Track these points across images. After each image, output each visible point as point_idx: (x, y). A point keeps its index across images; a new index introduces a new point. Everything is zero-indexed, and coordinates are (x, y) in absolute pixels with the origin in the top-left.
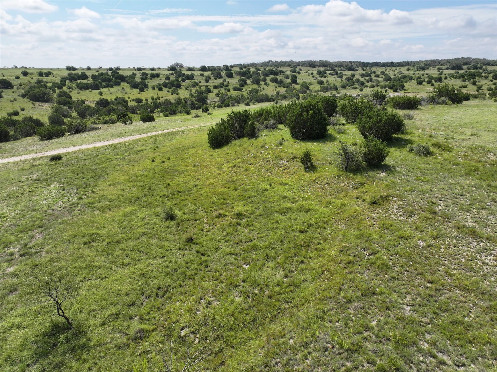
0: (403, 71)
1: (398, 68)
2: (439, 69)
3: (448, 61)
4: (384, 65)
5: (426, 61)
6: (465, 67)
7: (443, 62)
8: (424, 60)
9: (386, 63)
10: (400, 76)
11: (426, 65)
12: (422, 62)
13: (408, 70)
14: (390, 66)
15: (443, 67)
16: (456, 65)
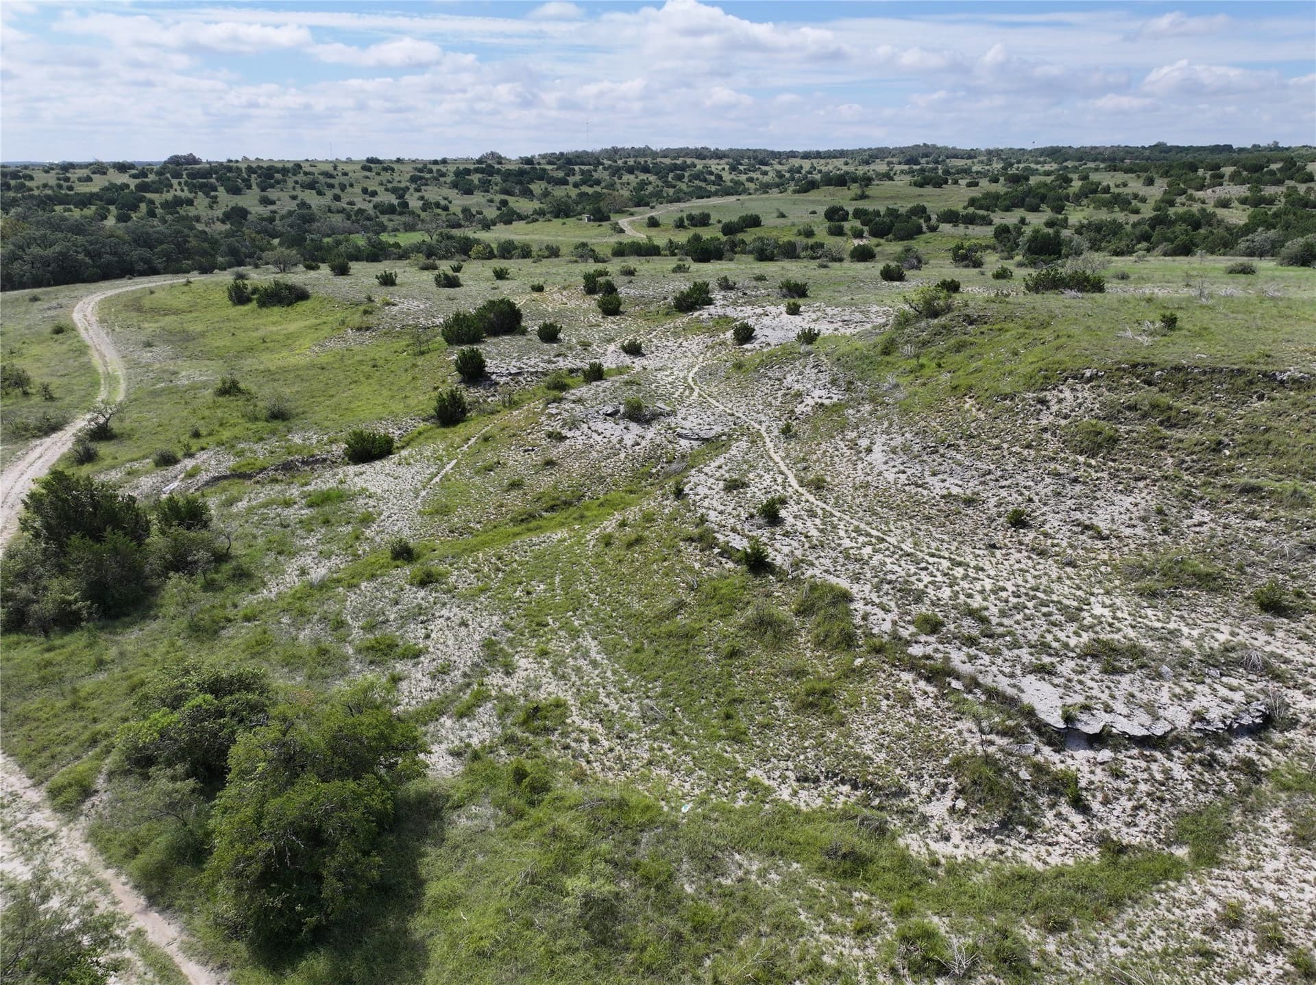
0: (840, 166)
1: (830, 160)
2: (889, 163)
3: (902, 151)
4: (807, 156)
5: (870, 149)
6: (923, 161)
7: (894, 152)
10: (838, 172)
11: (871, 156)
13: (846, 164)
15: (894, 160)
16: (911, 156)
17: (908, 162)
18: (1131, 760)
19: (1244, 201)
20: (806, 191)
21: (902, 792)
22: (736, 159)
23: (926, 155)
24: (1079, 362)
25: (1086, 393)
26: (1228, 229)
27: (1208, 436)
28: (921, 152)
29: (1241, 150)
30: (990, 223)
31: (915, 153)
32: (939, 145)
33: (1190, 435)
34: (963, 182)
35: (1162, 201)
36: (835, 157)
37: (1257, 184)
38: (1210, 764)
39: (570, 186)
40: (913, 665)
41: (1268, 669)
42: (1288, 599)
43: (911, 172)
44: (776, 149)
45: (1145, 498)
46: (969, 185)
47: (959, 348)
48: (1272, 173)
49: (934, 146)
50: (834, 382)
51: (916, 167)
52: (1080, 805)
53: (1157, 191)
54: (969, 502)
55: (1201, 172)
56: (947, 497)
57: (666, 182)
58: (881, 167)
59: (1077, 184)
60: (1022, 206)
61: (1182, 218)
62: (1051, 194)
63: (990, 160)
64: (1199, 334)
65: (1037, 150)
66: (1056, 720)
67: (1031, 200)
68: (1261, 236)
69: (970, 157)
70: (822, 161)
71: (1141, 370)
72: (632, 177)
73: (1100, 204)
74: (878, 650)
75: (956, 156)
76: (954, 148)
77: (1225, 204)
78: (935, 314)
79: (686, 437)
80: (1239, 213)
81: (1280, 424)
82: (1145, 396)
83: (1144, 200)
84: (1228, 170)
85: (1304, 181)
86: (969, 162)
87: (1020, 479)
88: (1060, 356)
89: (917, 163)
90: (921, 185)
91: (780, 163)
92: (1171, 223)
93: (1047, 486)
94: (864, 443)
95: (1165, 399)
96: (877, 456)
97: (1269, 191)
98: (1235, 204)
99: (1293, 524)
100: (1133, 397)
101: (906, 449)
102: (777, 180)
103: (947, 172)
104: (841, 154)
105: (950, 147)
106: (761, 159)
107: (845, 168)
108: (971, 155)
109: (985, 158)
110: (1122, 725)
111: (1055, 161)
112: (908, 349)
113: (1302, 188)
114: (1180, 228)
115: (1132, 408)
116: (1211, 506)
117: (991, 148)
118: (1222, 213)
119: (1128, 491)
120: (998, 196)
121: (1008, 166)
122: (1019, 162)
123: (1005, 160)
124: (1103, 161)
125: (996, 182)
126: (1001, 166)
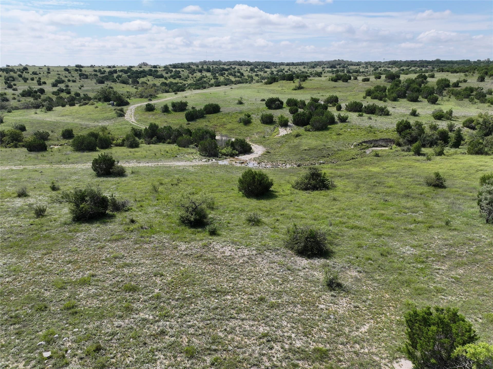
0: (301, 69)
1: (297, 67)
2: (323, 68)
3: (329, 62)
4: (288, 64)
5: (315, 62)
6: (338, 67)
7: (325, 63)
8: (314, 61)
9: (289, 63)
10: (300, 72)
11: (315, 65)
12: (313, 62)
13: (304, 68)
14: (292, 65)
15: (325, 66)
16: (333, 65)
17: (331, 67)
22: (255, 66)
23: (339, 64)
28: (337, 63)
31: (334, 63)
32: (345, 60)
34: (360, 78)
36: (300, 65)
43: (332, 72)
44: (275, 62)
46: (364, 80)
49: (343, 60)
51: (334, 69)
58: (319, 69)
63: (367, 66)
65: (386, 62)
69: (358, 65)
70: (295, 67)
75: (352, 65)
76: (351, 61)
86: (358, 67)
89: (335, 68)
91: (275, 68)
103: (349, 72)
104: (303, 64)
106: (267, 66)
107: (303, 70)
108: (358, 64)
109: (365, 66)
111: (397, 66)
117: (367, 61)
120: (384, 89)
121: (376, 69)
122: (380, 67)
123: (374, 66)
124: (419, 67)
125: (379, 78)
126: (373, 69)
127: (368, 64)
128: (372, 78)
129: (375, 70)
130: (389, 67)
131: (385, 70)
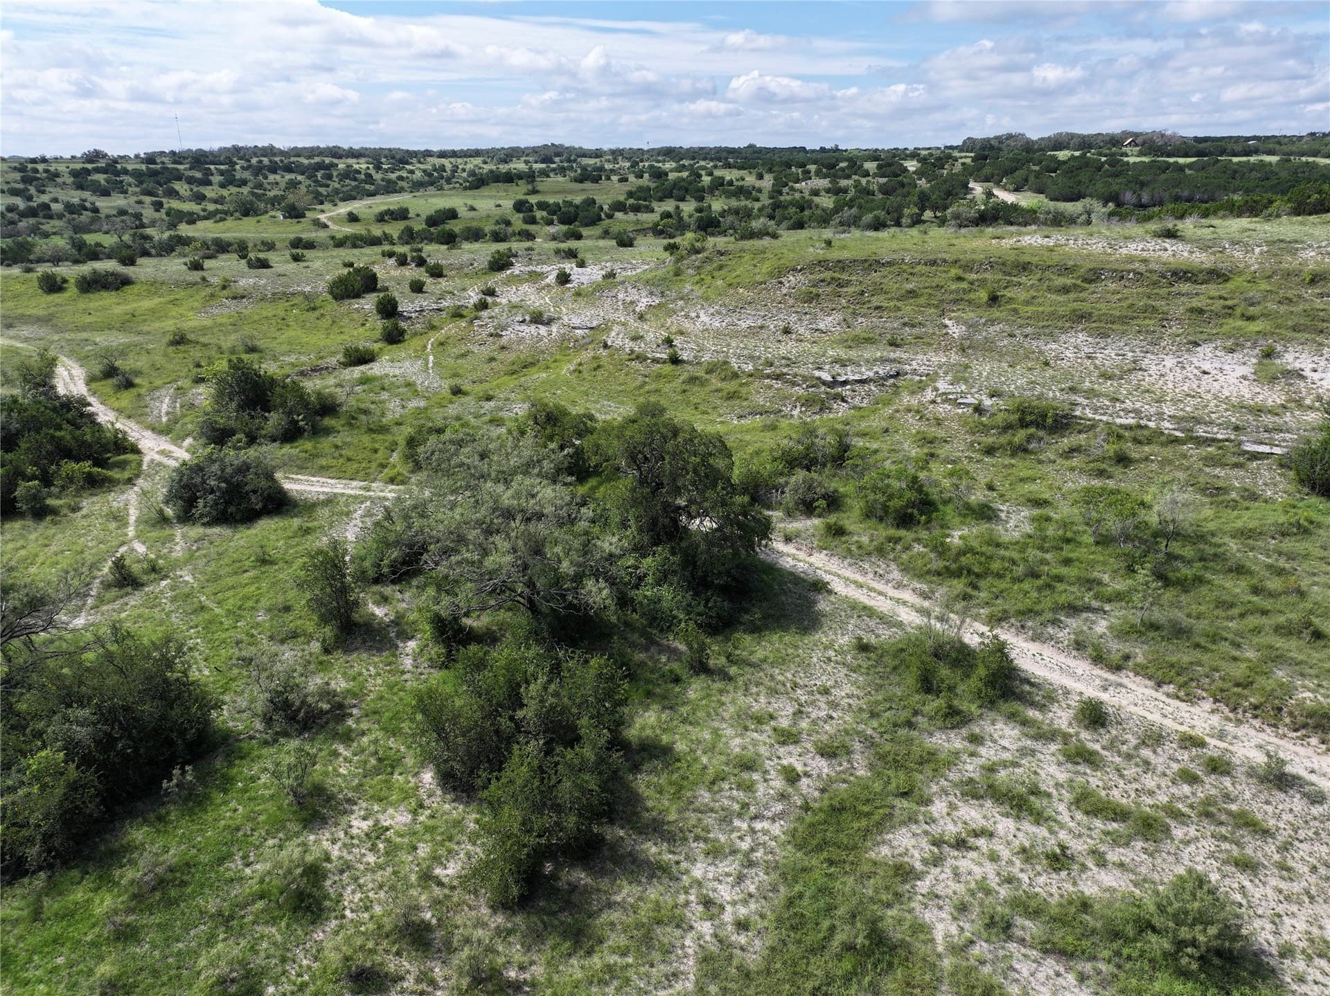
17: (543, 161)
18: (857, 387)
19: (828, 191)
20: (477, 187)
21: (780, 411)
22: (376, 156)
23: (559, 154)
24: (794, 263)
25: (800, 277)
26: (823, 210)
27: (858, 289)
29: (813, 151)
30: (652, 211)
31: (548, 153)
32: (565, 145)
33: (850, 290)
34: (615, 178)
35: (773, 191)
36: (471, 156)
37: (834, 178)
38: (883, 385)
39: (216, 187)
40: (768, 377)
41: (894, 361)
42: (899, 341)
45: (838, 316)
46: (621, 180)
47: (720, 268)
48: (843, 169)
49: (562, 146)
50: (651, 293)
52: (843, 400)
53: (768, 182)
54: (762, 327)
55: (793, 169)
56: (750, 327)
57: (316, 181)
58: (520, 166)
59: (706, 179)
60: (671, 197)
61: (793, 203)
62: (691, 187)
63: (615, 159)
64: (844, 247)
65: (653, 150)
66: (829, 379)
67: (680, 191)
68: (847, 213)
69: (597, 156)
70: (462, 160)
71: (822, 263)
72: (278, 177)
73: (730, 195)
74: (751, 376)
75: (585, 156)
77: (816, 193)
78: (698, 252)
79: (579, 328)
80: (826, 200)
81: (885, 280)
82: (827, 275)
83: (760, 190)
84: (812, 168)
85: (864, 176)
86: (598, 159)
87: (781, 316)
88: (782, 261)
90: (581, 181)
91: (420, 162)
92: (786, 208)
93: (794, 318)
94: (693, 315)
95: (837, 275)
96: (703, 318)
97: (843, 183)
98: (823, 193)
99: (896, 318)
100: (822, 276)
101: (719, 313)
102: (426, 178)
103: (585, 170)
104: (477, 153)
105: (577, 146)
106: (401, 158)
108: (598, 154)
110: (852, 378)
111: (673, 159)
112: (690, 271)
113: (864, 181)
114: (792, 210)
115: (823, 281)
116: (864, 316)
117: (614, 148)
118: (816, 199)
119: (829, 315)
120: (649, 189)
121: (634, 164)
122: (642, 161)
123: (629, 159)
124: (712, 160)
125: (642, 177)
126: (628, 164)
127: (616, 154)
128: (632, 178)
129: (632, 166)
130: (658, 162)
131: (651, 167)
